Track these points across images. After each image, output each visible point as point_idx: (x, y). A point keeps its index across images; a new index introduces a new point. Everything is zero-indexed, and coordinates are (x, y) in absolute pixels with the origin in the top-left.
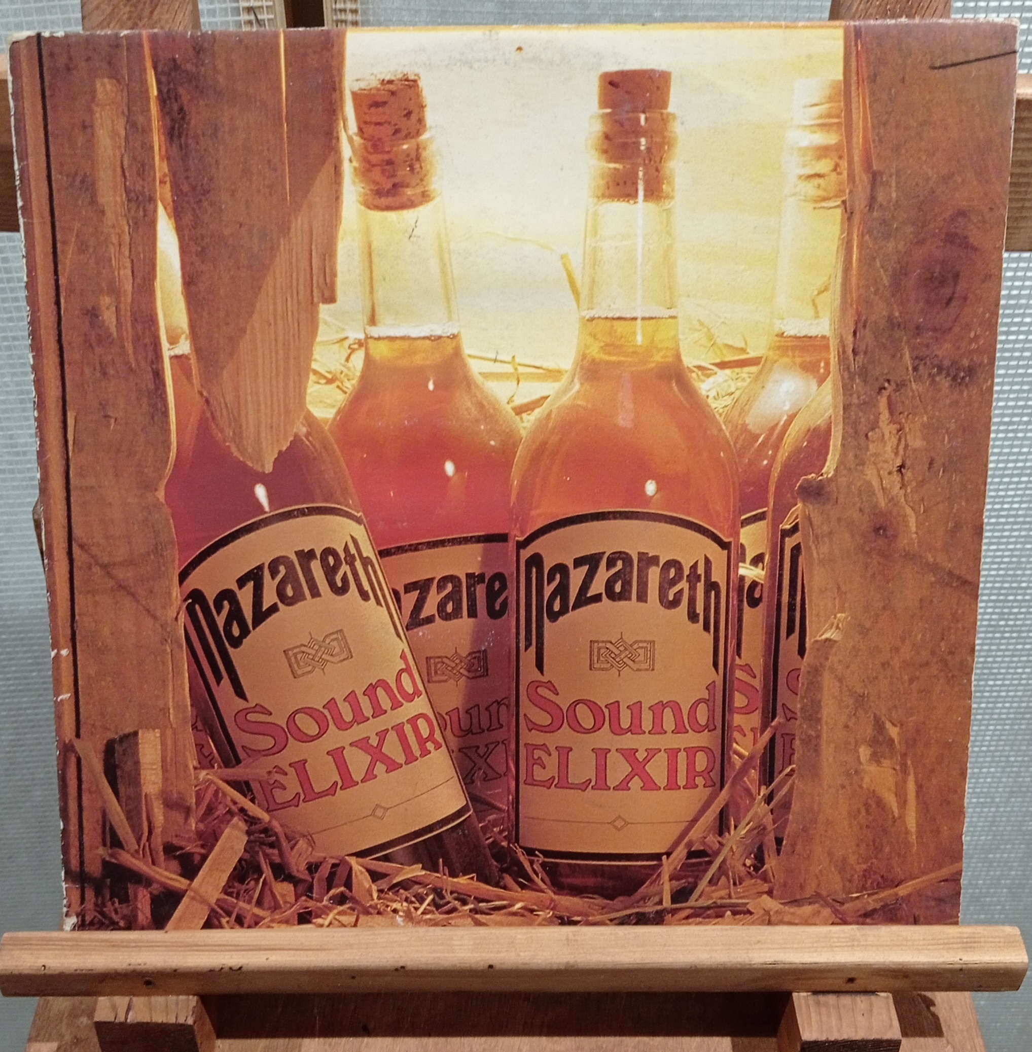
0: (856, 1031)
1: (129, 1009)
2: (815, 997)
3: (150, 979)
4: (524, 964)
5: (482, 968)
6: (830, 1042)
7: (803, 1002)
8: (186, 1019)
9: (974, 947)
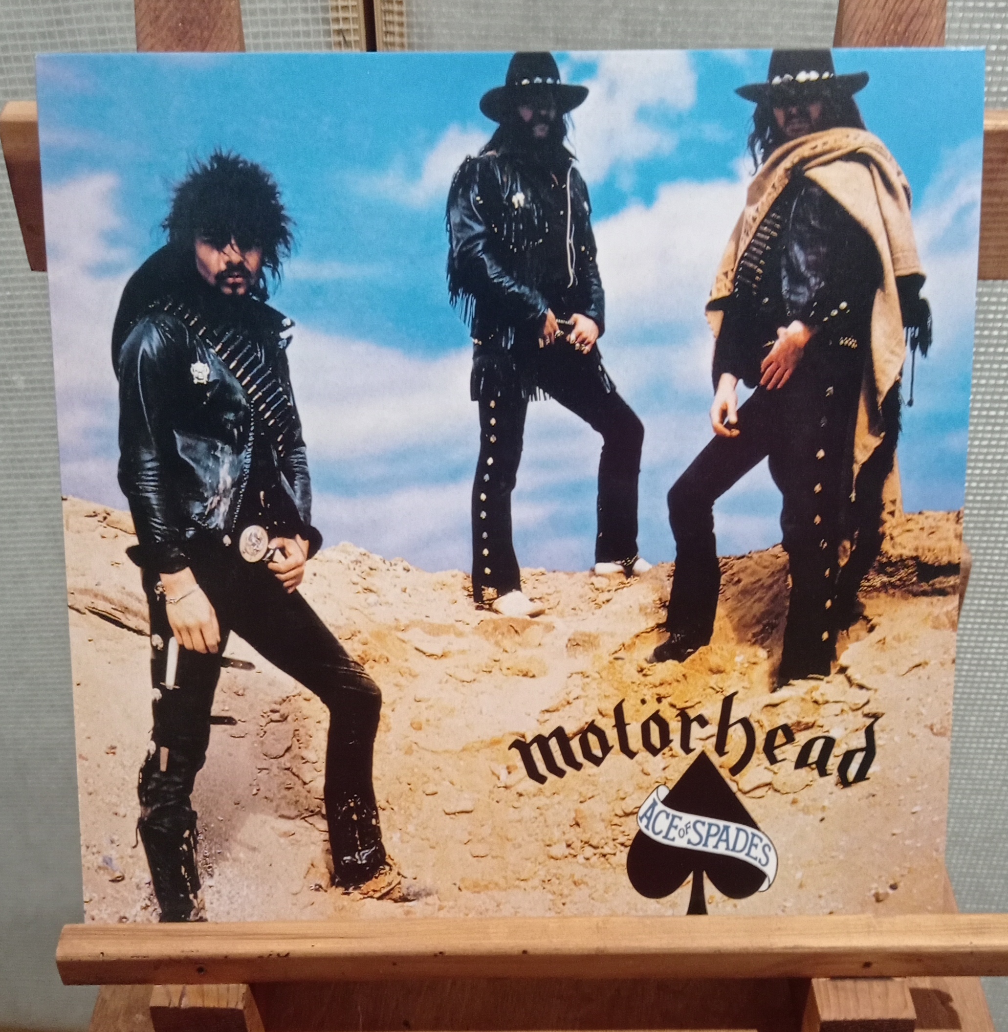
0: (873, 1012)
1: (182, 996)
2: (833, 983)
3: (202, 966)
4: (556, 949)
5: (516, 953)
6: (849, 1021)
7: (822, 988)
8: (237, 1004)
9: (984, 933)
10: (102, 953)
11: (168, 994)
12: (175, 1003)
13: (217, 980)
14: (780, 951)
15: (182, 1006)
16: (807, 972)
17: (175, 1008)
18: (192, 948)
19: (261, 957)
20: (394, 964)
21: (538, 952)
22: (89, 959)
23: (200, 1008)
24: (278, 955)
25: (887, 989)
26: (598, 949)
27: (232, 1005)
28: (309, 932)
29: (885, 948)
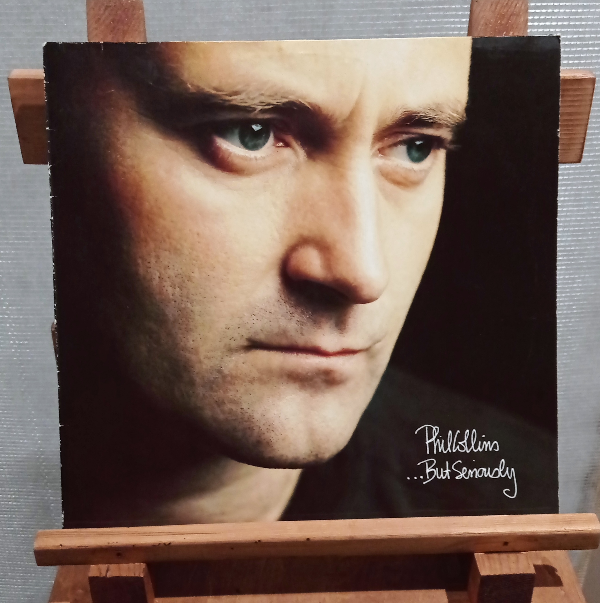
0: (510, 571)
1: (108, 570)
2: (486, 555)
3: (120, 551)
4: (326, 538)
5: (302, 540)
6: (496, 576)
7: (480, 558)
8: (140, 574)
9: (571, 523)
10: (61, 545)
11: (100, 570)
12: (103, 574)
13: (128, 561)
14: (456, 536)
15: (107, 576)
16: (472, 549)
17: (103, 577)
18: (114, 541)
19: (154, 545)
20: (232, 549)
21: (315, 539)
22: (54, 548)
23: (118, 577)
24: (164, 544)
25: (518, 558)
26: (350, 536)
27: (137, 575)
28: (182, 531)
29: (516, 533)
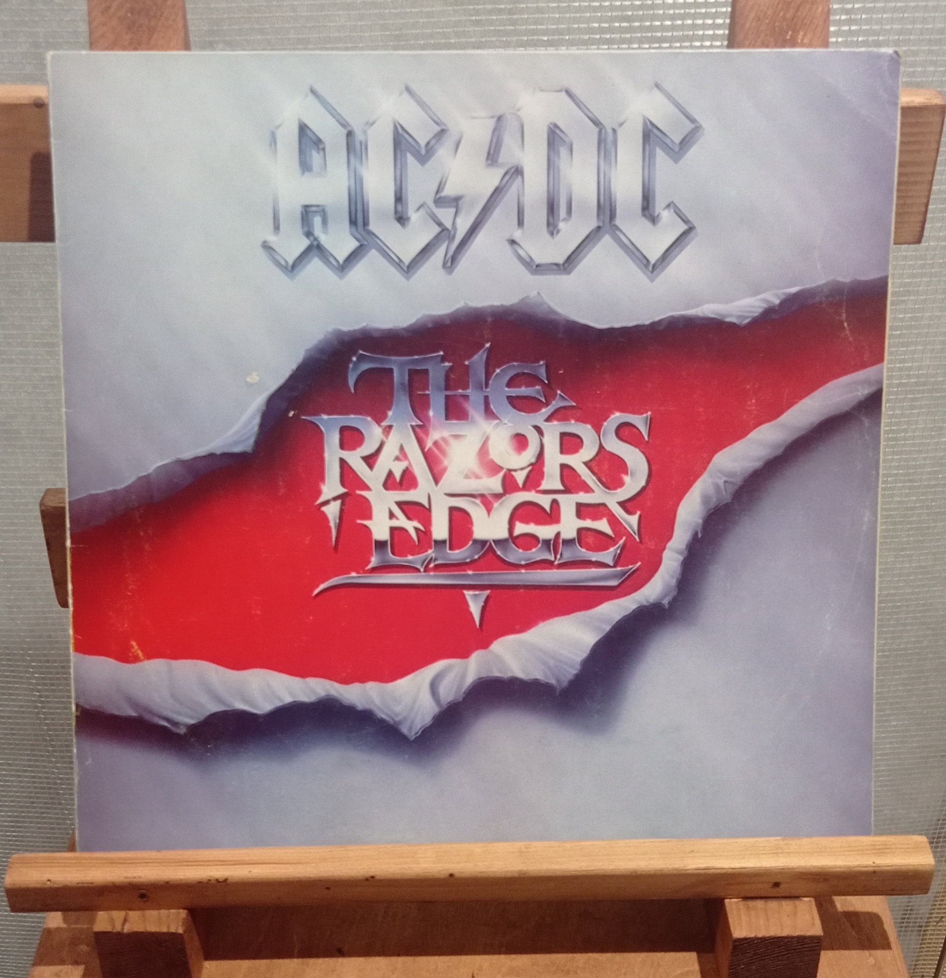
0: (782, 930)
2: (745, 902)
3: (143, 891)
4: (481, 873)
5: (442, 876)
6: (758, 939)
7: (734, 906)
8: (176, 930)
9: (886, 853)
10: (49, 880)
11: (112, 920)
12: (118, 928)
13: (159, 907)
14: (694, 872)
15: (125, 931)
16: (722, 894)
17: (119, 934)
18: (135, 875)
19: (200, 882)
20: (328, 888)
21: (463, 875)
22: (38, 886)
23: (142, 933)
24: (217, 881)
25: (795, 907)
26: (520, 871)
27: (173, 930)
28: (247, 858)
29: (793, 868)
